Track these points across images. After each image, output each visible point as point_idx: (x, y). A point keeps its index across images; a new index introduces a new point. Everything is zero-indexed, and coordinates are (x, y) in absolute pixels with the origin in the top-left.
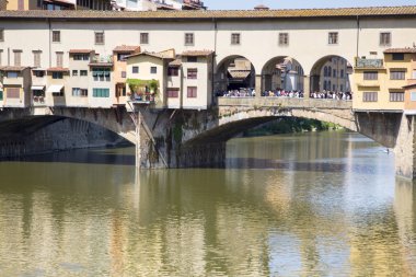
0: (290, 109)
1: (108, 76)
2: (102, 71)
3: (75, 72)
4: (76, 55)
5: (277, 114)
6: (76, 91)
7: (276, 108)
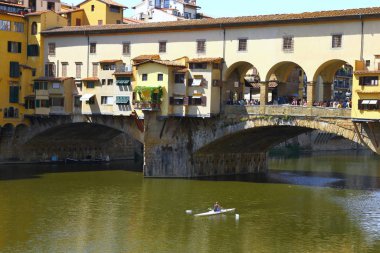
0: (294, 118)
1: (129, 84)
2: (124, 79)
3: (104, 81)
4: (106, 65)
5: (282, 124)
6: (104, 99)
7: (280, 117)
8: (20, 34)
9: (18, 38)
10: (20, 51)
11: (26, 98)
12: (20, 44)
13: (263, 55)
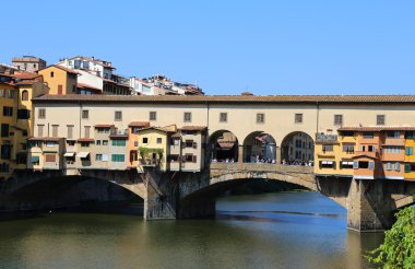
1: (124, 144)
3: (99, 141)
4: (100, 129)
5: (255, 176)
6: (99, 156)
7: (255, 172)
8: (12, 100)
9: (10, 103)
10: (11, 115)
11: (17, 155)
12: (12, 108)
13: (240, 125)
